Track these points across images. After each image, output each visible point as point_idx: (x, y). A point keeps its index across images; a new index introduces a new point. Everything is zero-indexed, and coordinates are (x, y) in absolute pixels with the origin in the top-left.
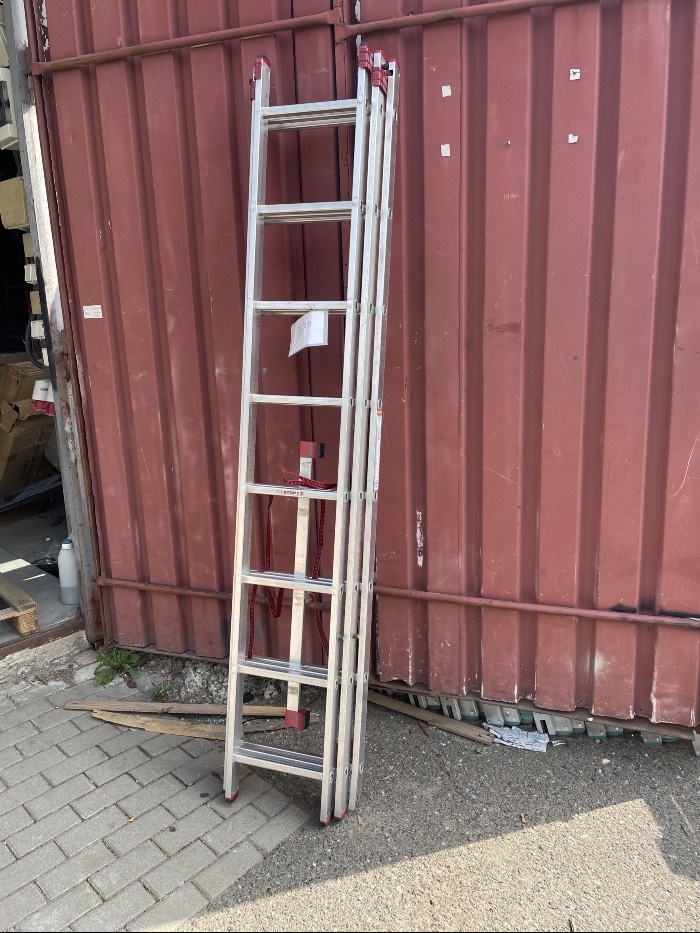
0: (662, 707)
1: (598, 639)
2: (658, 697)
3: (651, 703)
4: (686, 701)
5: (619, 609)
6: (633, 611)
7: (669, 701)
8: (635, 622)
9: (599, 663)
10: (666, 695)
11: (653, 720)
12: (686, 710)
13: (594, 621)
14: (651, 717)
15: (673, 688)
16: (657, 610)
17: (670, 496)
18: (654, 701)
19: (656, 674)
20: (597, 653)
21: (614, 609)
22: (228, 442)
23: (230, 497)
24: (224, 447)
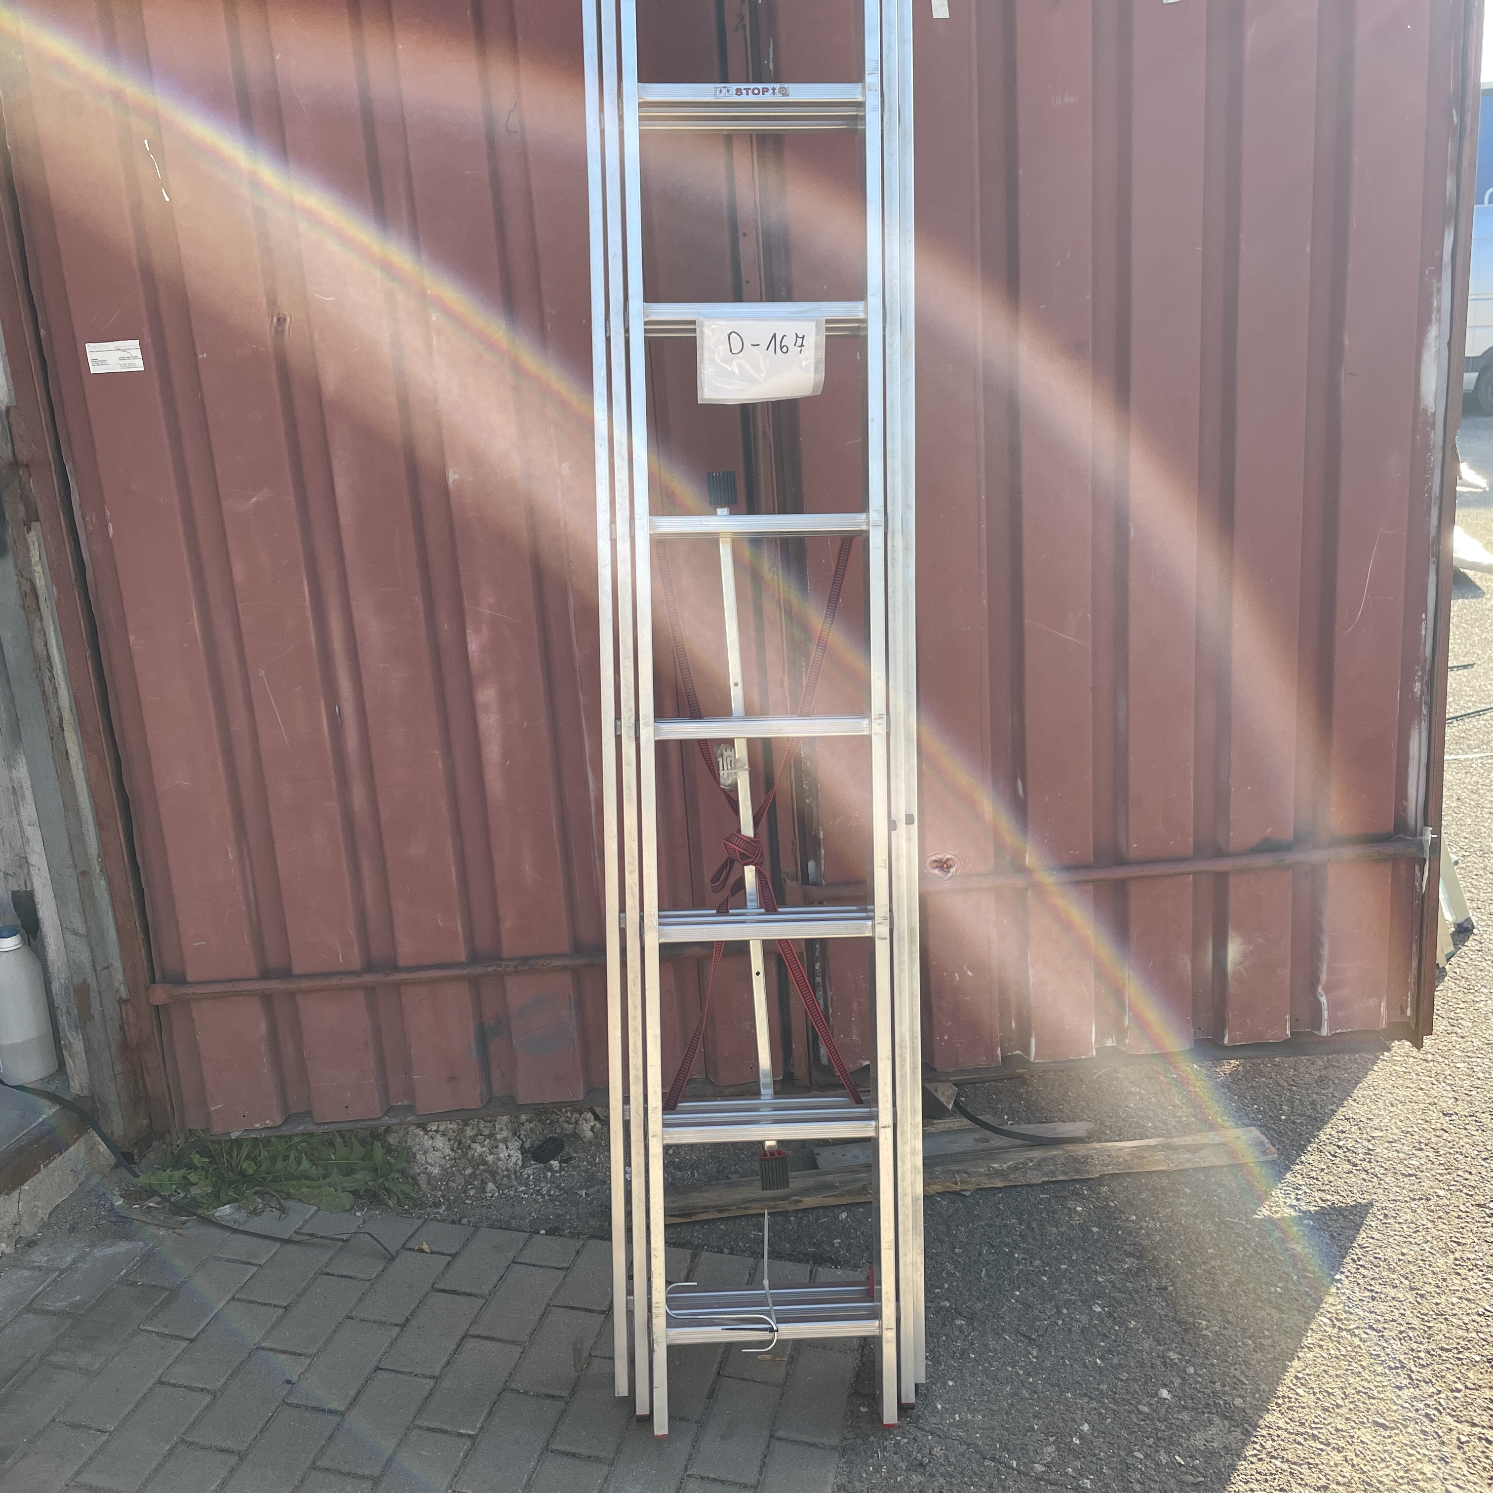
0: (1333, 1006)
1: (1234, 904)
3: (1319, 1003)
4: (1372, 986)
5: (1265, 848)
7: (1345, 991)
8: (1292, 865)
9: (1234, 950)
10: (1343, 985)
11: (1325, 1032)
12: (1372, 1002)
13: (1224, 878)
14: (1319, 1028)
15: (1352, 970)
16: (1322, 839)
17: (1342, 636)
18: (1324, 999)
19: (1326, 951)
20: (1232, 933)
21: (1257, 849)
22: (485, 629)
23: (493, 752)
24: (473, 645)
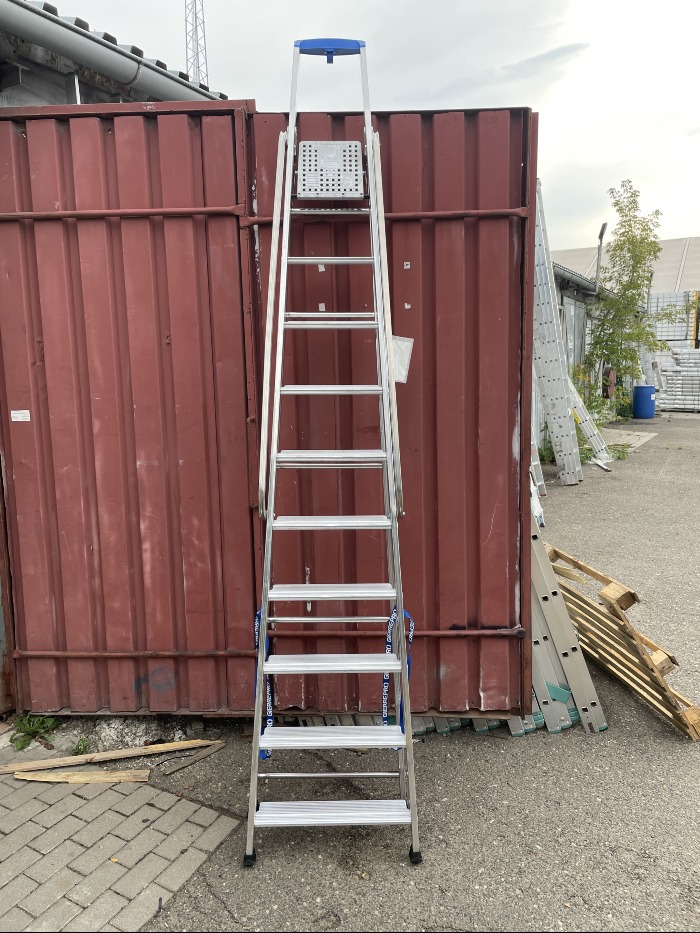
0: (486, 698)
1: (442, 653)
2: (484, 691)
3: (480, 697)
4: (502, 691)
5: (454, 627)
6: (464, 628)
7: (491, 692)
8: (465, 636)
9: (443, 670)
10: (490, 689)
11: (482, 709)
12: (503, 697)
13: (438, 639)
14: (480, 706)
15: (493, 683)
16: (479, 626)
17: (483, 544)
18: (482, 694)
19: (481, 674)
20: (442, 663)
21: (451, 629)
22: (147, 521)
23: (147, 568)
24: (143, 526)
